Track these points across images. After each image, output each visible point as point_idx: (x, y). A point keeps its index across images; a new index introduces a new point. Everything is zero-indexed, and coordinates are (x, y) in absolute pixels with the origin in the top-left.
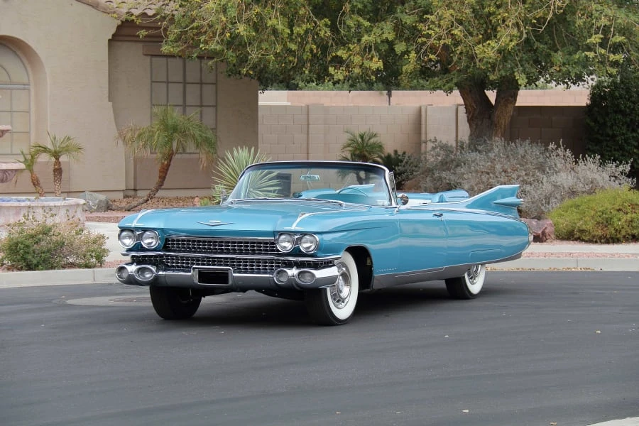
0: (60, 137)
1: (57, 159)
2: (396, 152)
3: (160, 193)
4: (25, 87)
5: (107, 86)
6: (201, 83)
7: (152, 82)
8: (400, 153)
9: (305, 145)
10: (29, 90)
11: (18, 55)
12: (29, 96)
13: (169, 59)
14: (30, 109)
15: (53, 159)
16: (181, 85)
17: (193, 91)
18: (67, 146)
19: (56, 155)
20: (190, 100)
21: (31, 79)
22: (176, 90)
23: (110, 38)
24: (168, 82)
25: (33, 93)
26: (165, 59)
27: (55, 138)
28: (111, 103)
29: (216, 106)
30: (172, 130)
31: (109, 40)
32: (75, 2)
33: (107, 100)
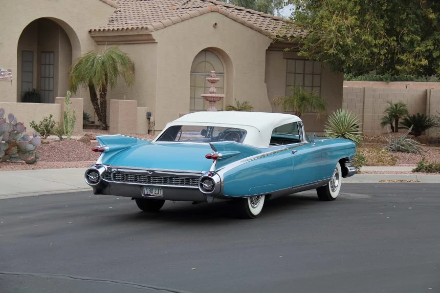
0: (241, 102)
2: (418, 114)
4: (222, 74)
5: (264, 74)
6: (313, 74)
7: (287, 73)
8: (421, 114)
9: (362, 109)
10: (224, 76)
11: (219, 58)
12: (224, 80)
13: (296, 61)
14: (224, 86)
16: (302, 75)
17: (308, 79)
18: (245, 107)
20: (306, 83)
21: (225, 71)
22: (300, 78)
23: (267, 48)
24: (295, 73)
25: (225, 78)
26: (294, 61)
28: (266, 84)
29: (320, 87)
30: (301, 100)
31: (266, 50)
32: (249, 29)
33: (264, 82)
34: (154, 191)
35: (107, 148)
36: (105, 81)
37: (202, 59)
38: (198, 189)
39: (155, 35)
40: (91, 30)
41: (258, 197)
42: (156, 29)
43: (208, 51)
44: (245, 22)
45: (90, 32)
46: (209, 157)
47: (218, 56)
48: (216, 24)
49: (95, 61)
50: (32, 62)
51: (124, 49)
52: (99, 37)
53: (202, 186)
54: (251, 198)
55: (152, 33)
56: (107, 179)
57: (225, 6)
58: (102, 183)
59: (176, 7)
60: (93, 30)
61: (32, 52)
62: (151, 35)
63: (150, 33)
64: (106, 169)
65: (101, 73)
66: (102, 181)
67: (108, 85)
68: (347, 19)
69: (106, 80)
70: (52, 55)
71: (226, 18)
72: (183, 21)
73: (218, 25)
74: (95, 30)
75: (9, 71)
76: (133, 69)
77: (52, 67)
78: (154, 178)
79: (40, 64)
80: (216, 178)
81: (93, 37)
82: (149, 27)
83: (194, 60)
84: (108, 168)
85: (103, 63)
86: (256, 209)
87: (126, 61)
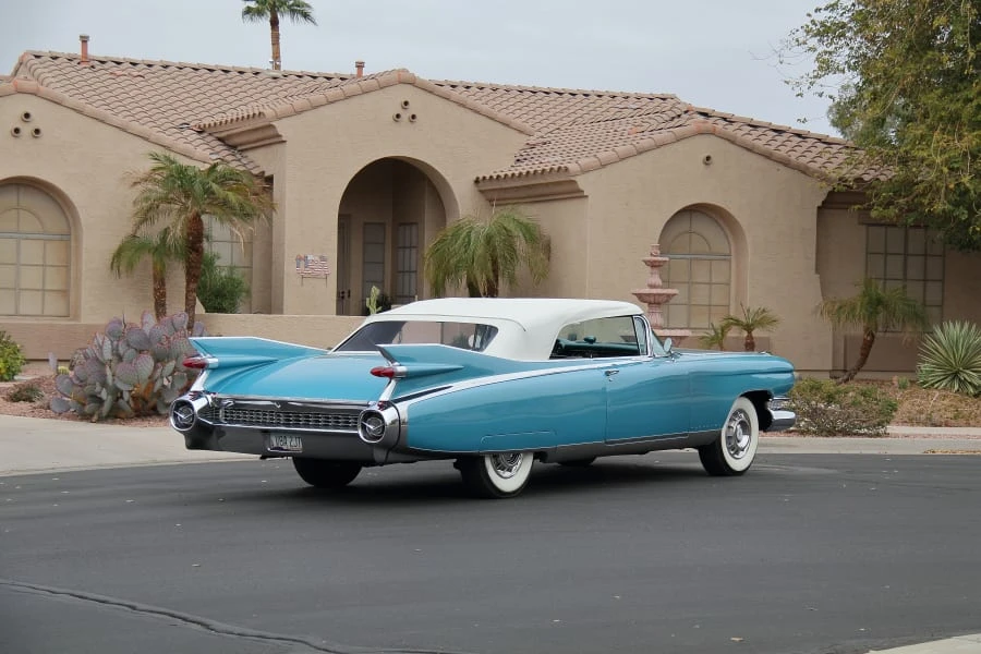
1: (750, 332)
3: (859, 375)
4: (726, 257)
5: (814, 256)
6: (926, 255)
7: (868, 253)
10: (730, 261)
11: (719, 225)
12: (730, 267)
13: (888, 229)
14: (729, 280)
15: (745, 334)
16: (901, 258)
17: (916, 264)
18: (759, 318)
19: (749, 328)
20: (911, 274)
21: (733, 250)
22: (896, 263)
23: (820, 204)
24: (886, 254)
25: (733, 264)
26: (883, 229)
27: (748, 311)
28: (818, 275)
29: (942, 281)
30: (875, 304)
31: (819, 208)
32: (781, 167)
33: (814, 271)
34: (288, 440)
35: (212, 361)
36: (491, 274)
37: (684, 225)
38: (357, 435)
39: (582, 182)
40: (478, 178)
41: (515, 456)
42: (585, 171)
43: (695, 211)
44: (771, 154)
45: (477, 181)
46: (378, 373)
47: (716, 221)
48: (708, 158)
49: (473, 236)
50: (383, 244)
51: (530, 213)
52: (494, 191)
53: (364, 427)
54: (495, 456)
55: (577, 179)
56: (211, 420)
57: (750, 125)
58: (200, 425)
59: (642, 129)
60: (481, 178)
61: (383, 225)
62: (574, 182)
63: (573, 179)
64: (210, 400)
65: (485, 258)
66: (199, 422)
67: (500, 282)
68: (961, 137)
69: (495, 271)
70: (414, 227)
71: (732, 147)
72: (640, 153)
73: (713, 159)
74: (484, 178)
75: (323, 259)
76: (548, 249)
77: (414, 251)
78: (287, 415)
79: (396, 247)
80: (389, 415)
81: (482, 192)
82: (572, 167)
83: (663, 230)
84: (213, 399)
85: (489, 239)
86: (511, 480)
87: (532, 235)
